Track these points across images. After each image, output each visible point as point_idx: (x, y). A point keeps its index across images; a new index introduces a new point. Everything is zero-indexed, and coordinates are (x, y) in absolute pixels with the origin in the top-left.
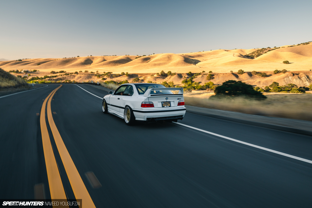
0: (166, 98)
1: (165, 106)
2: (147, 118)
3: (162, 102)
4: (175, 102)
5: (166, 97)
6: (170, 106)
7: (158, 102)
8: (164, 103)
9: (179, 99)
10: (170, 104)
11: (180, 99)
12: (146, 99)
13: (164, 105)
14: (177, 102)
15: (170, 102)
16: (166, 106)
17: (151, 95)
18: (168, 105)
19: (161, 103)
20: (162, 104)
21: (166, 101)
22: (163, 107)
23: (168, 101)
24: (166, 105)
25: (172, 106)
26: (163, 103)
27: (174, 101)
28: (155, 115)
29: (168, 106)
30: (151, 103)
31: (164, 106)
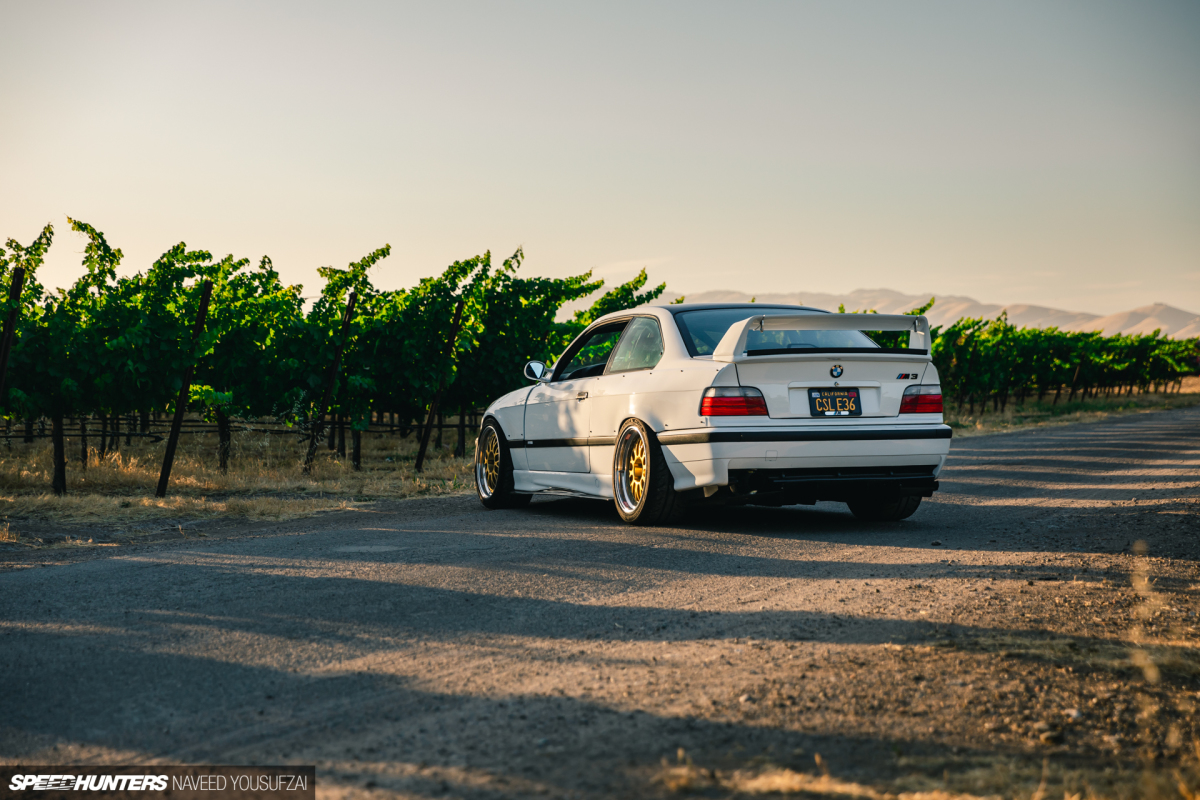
0: (832, 371)
1: (827, 413)
2: (731, 472)
3: (811, 390)
4: (883, 390)
5: (831, 365)
6: (856, 413)
7: (790, 388)
8: (822, 398)
9: (906, 376)
10: (858, 402)
11: (915, 376)
12: (721, 374)
13: (821, 405)
14: (896, 391)
15: (856, 390)
16: (832, 413)
17: (750, 353)
18: (843, 407)
19: (804, 395)
20: (812, 401)
21: (830, 383)
22: (816, 414)
23: (842, 383)
24: (834, 407)
25: (865, 412)
26: (815, 395)
27: (877, 388)
28: (773, 454)
29: (847, 413)
30: (750, 394)
31: (823, 412)
